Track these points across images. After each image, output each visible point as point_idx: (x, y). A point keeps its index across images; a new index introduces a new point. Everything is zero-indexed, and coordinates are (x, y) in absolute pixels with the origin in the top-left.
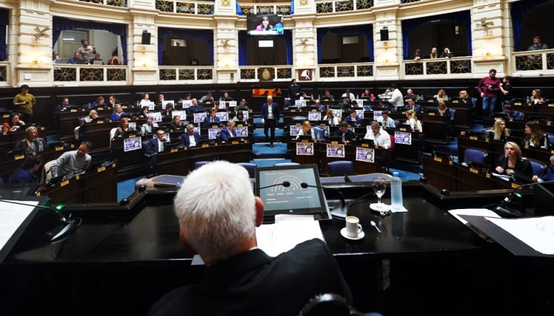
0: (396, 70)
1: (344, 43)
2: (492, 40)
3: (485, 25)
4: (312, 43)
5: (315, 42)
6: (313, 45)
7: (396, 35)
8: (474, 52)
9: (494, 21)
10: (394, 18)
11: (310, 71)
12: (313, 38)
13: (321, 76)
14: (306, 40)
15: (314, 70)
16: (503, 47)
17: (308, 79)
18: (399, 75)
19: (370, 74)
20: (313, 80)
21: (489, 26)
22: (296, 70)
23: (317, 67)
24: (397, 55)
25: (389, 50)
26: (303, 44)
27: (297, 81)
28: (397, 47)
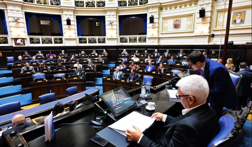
0: (75, 41)
1: (41, 24)
2: (113, 30)
3: (111, 24)
5: (24, 20)
6: (23, 23)
7: (74, 23)
8: (107, 35)
9: (114, 22)
10: (73, 14)
11: (23, 40)
12: (22, 18)
13: (31, 43)
14: (18, 19)
15: (26, 39)
16: (117, 33)
17: (22, 45)
18: (76, 44)
19: (61, 42)
20: (26, 45)
21: (113, 24)
22: (12, 39)
23: (28, 37)
24: (75, 33)
25: (71, 30)
26: (16, 21)
27: (14, 45)
28: (75, 29)
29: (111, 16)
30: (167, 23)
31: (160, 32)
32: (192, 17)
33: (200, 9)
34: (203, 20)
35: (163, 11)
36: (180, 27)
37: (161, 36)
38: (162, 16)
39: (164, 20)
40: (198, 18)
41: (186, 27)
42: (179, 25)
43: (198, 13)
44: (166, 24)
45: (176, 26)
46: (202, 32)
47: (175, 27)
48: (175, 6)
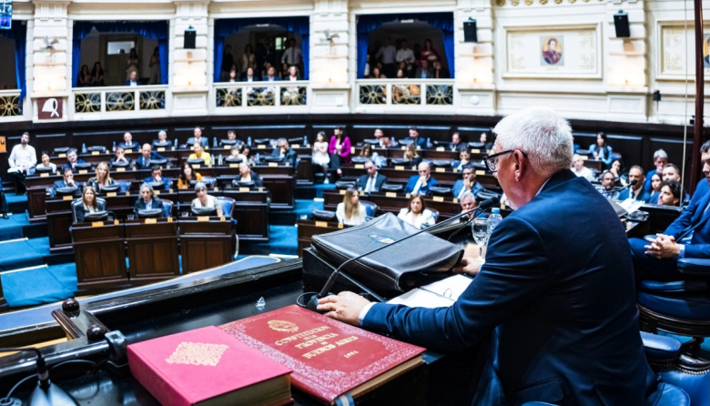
0: (204, 99)
2: (336, 61)
3: (330, 40)
4: (63, 48)
5: (67, 45)
6: (65, 51)
7: (206, 41)
8: (312, 75)
9: (340, 34)
10: (205, 14)
11: (59, 101)
12: (65, 38)
13: (77, 111)
14: (55, 41)
15: (66, 98)
16: (348, 71)
17: (55, 117)
18: (207, 107)
19: (161, 104)
20: (65, 119)
21: (335, 40)
22: (33, 99)
23: (71, 93)
24: (206, 73)
25: (194, 65)
26: (49, 48)
27: (36, 120)
28: (206, 61)
29: (331, 17)
30: (520, 44)
31: (501, 72)
32: (594, 33)
33: (616, 13)
34: (627, 45)
35: (505, 7)
36: (561, 60)
37: (502, 86)
38: (502, 23)
39: (510, 36)
41: (581, 63)
42: (560, 55)
43: (610, 23)
44: (516, 47)
45: (551, 57)
46: (626, 81)
47: (547, 60)
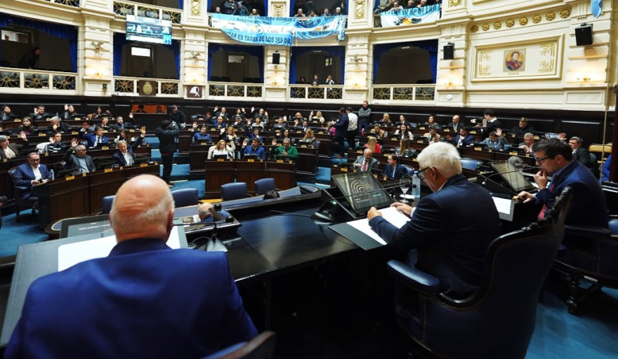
0: (284, 93)
1: (230, 61)
2: (360, 73)
3: (357, 61)
4: (203, 58)
5: (205, 56)
6: (203, 60)
7: (285, 59)
8: (346, 82)
9: (363, 58)
11: (200, 88)
12: (204, 53)
13: (210, 94)
14: (198, 54)
15: (204, 87)
16: (367, 79)
17: (197, 97)
19: (259, 95)
20: (203, 98)
21: (359, 61)
22: (184, 86)
23: (207, 84)
24: (285, 78)
25: (279, 73)
26: (195, 58)
27: (186, 97)
28: (285, 71)
29: (358, 46)
30: (487, 57)
32: (556, 44)
33: (579, 26)
34: (588, 50)
35: (478, 32)
36: (522, 66)
37: (470, 87)
38: (474, 43)
39: (479, 52)
40: (571, 47)
41: (541, 68)
42: (521, 63)
43: (572, 35)
44: (484, 60)
45: (512, 65)
46: (585, 79)
47: (510, 68)
48: (509, 22)
